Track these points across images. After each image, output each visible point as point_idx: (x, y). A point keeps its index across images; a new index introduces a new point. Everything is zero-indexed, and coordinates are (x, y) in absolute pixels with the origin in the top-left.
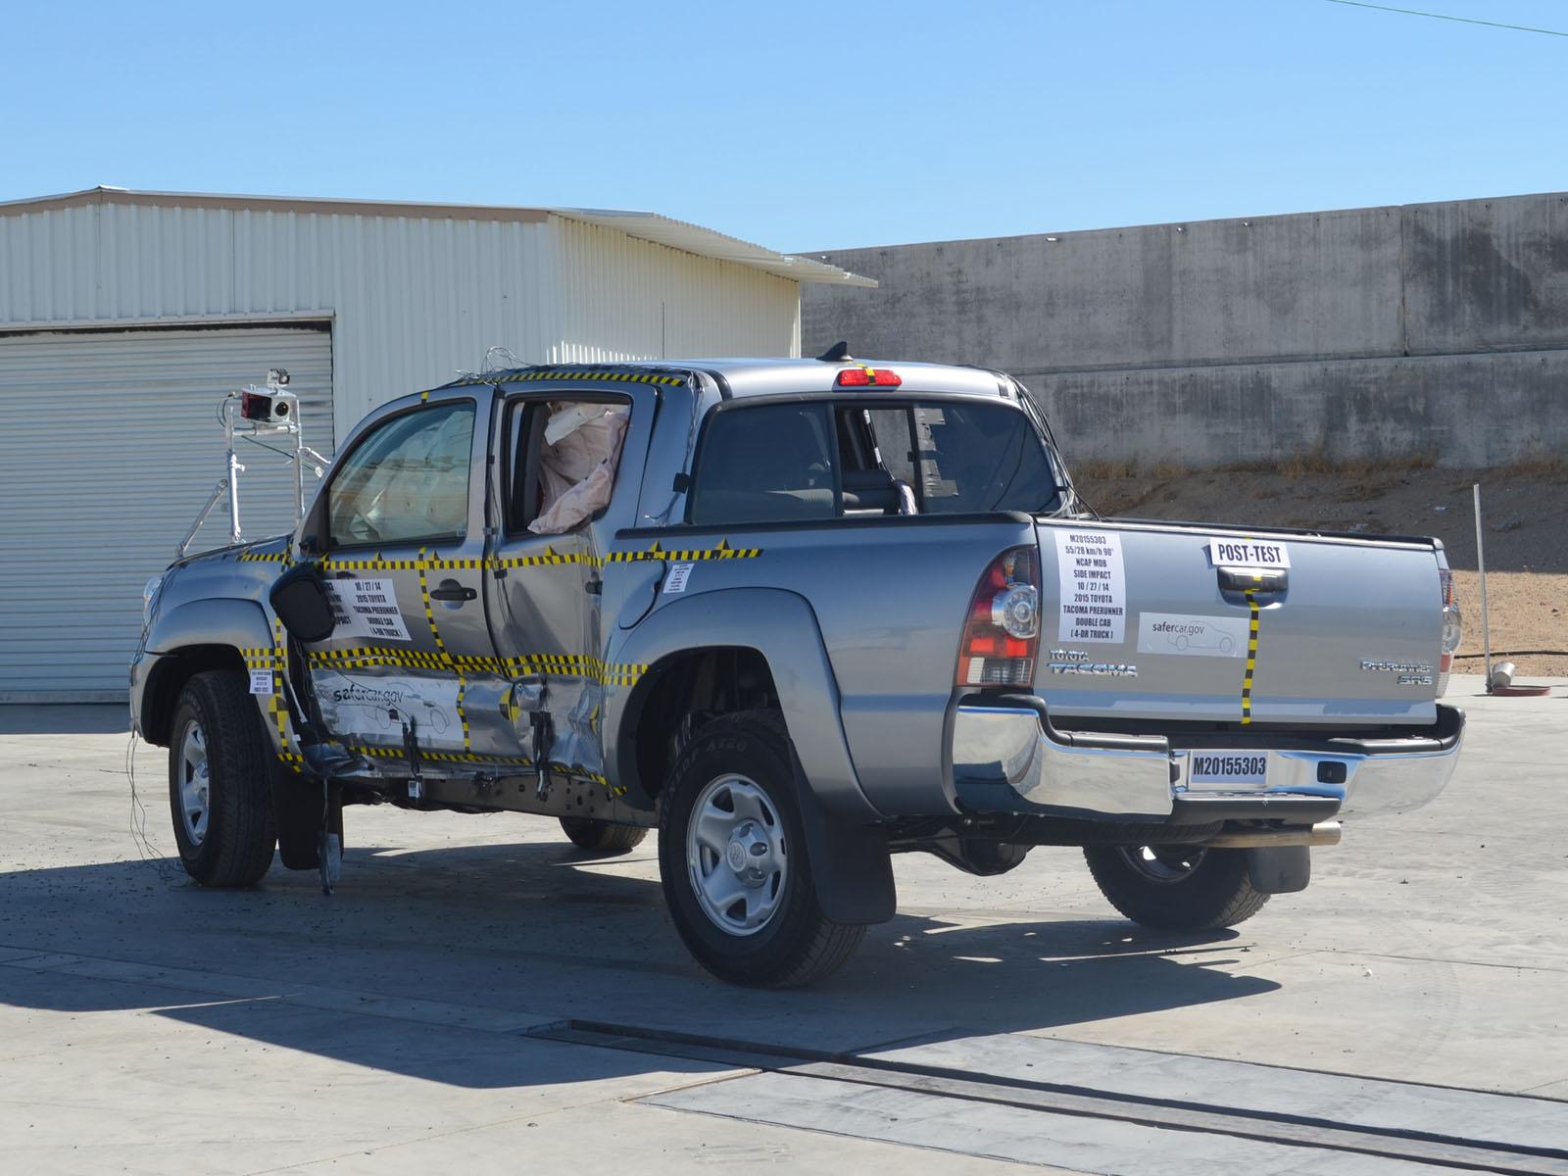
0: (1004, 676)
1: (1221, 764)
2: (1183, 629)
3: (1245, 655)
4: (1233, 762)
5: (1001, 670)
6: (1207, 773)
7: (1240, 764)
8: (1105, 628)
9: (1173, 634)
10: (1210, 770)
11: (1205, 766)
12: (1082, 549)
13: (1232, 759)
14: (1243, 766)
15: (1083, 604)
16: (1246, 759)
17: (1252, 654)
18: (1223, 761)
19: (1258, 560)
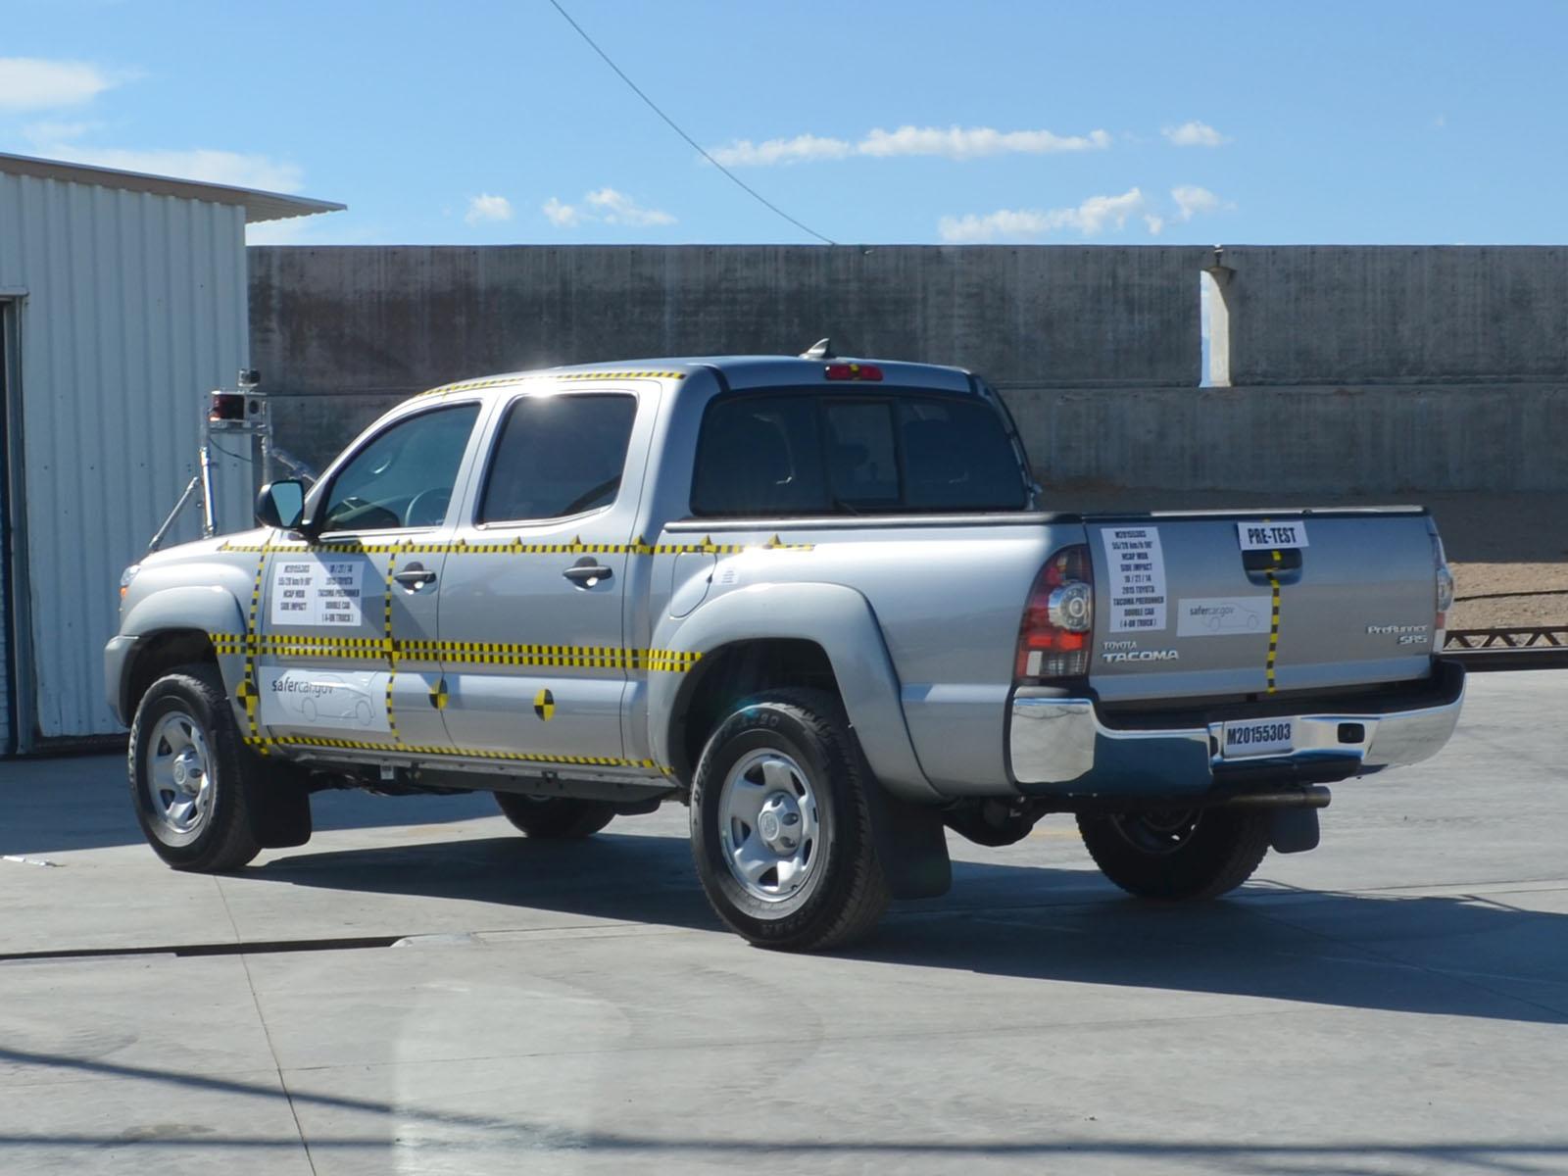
0: (1060, 668)
1: (1251, 733)
2: (1215, 611)
3: (1268, 629)
4: (1262, 730)
5: (1057, 663)
6: (1239, 742)
7: (1268, 732)
8: (1149, 617)
9: (1208, 617)
10: (1242, 739)
11: (1237, 736)
12: (1126, 544)
13: (1260, 727)
14: (1271, 733)
15: (1129, 596)
16: (1273, 727)
17: (1275, 629)
18: (1253, 730)
19: (1276, 541)
